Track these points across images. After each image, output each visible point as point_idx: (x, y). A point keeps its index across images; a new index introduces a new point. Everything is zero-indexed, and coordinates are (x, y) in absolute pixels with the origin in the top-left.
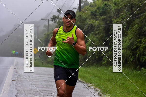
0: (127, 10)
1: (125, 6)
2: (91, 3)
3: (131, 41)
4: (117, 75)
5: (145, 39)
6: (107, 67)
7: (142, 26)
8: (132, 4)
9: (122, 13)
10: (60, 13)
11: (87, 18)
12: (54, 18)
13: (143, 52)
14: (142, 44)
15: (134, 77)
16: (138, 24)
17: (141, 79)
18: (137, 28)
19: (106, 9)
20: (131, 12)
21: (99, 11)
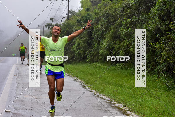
0: (104, 19)
1: (103, 15)
2: (77, 13)
3: (108, 43)
4: (97, 70)
5: (118, 41)
6: (90, 63)
7: (116, 31)
8: (108, 14)
9: (101, 21)
10: (53, 21)
11: (74, 25)
12: (48, 25)
13: (118, 51)
14: (116, 45)
15: (110, 71)
16: (113, 29)
17: (115, 73)
18: (113, 32)
19: (88, 18)
20: (107, 20)
21: (83, 19)
